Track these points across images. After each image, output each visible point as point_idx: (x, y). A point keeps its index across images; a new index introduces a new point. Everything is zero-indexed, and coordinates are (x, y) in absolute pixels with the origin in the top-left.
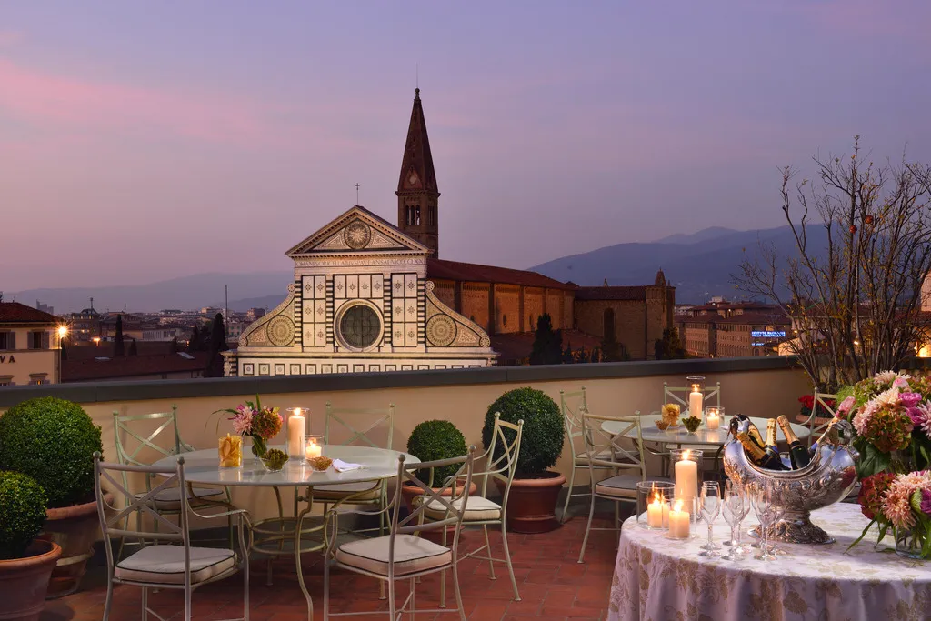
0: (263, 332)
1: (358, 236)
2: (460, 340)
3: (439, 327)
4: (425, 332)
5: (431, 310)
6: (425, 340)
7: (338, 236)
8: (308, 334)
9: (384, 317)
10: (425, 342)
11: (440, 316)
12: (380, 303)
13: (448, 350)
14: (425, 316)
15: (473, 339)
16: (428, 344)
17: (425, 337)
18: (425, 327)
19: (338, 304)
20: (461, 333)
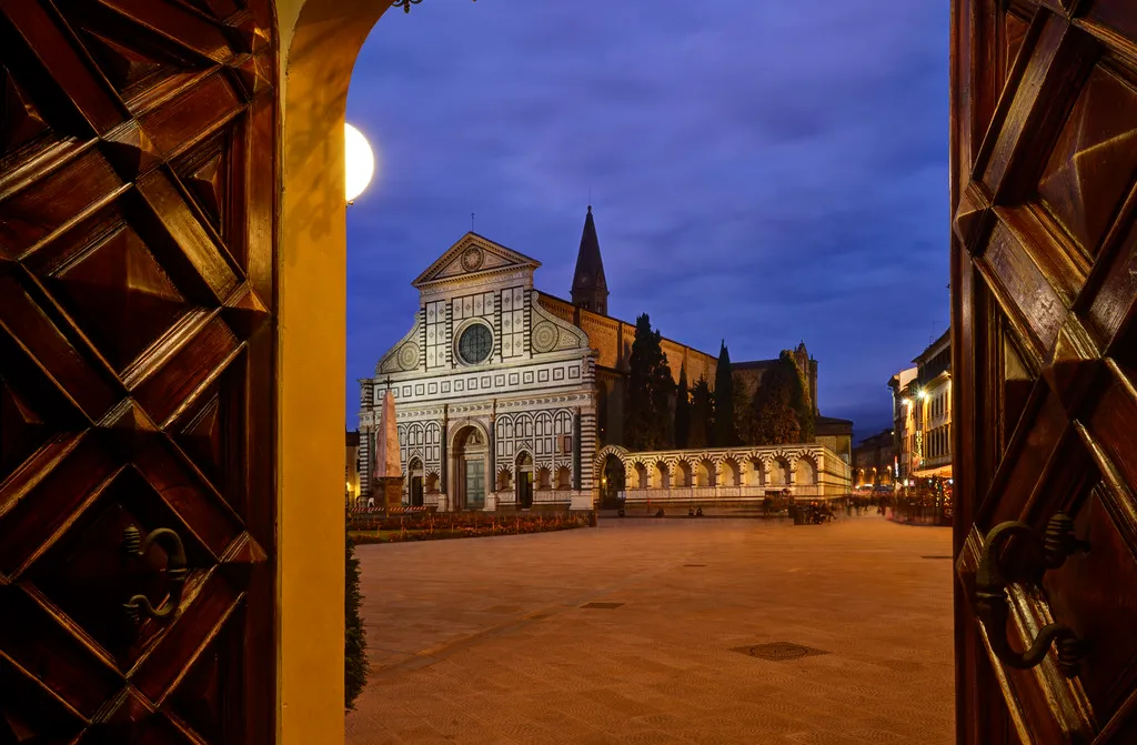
0: (394, 359)
1: (472, 259)
2: (561, 343)
3: (543, 333)
4: (530, 340)
5: (536, 318)
6: (530, 348)
7: (457, 263)
8: (431, 356)
9: (495, 331)
10: (530, 350)
11: (544, 324)
12: (492, 319)
13: (551, 354)
14: (530, 325)
15: (573, 341)
16: (533, 351)
17: (531, 345)
18: (530, 335)
19: (456, 324)
20: (563, 336)
